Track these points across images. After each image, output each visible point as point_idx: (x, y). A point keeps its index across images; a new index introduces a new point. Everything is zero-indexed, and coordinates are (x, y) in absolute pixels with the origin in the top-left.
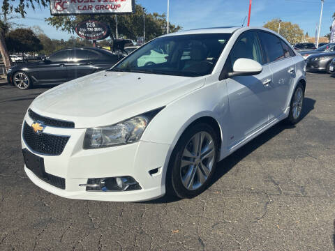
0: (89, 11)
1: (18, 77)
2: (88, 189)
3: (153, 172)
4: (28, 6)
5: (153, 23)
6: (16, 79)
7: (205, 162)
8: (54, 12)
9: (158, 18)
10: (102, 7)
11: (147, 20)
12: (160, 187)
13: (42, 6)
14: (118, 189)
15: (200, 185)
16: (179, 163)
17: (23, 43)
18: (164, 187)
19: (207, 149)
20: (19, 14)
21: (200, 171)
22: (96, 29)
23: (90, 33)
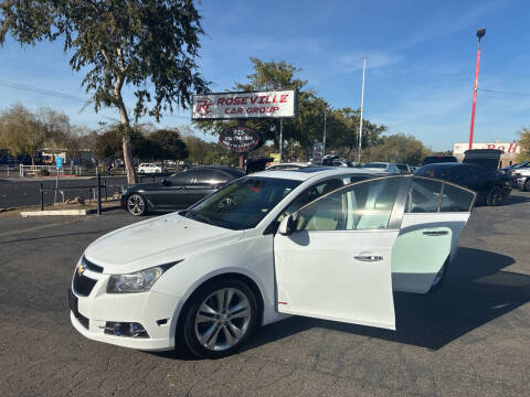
0: (240, 115)
1: (133, 200)
2: (106, 332)
3: (161, 322)
4: (165, 108)
5: (340, 123)
6: (130, 203)
7: (239, 322)
8: (197, 116)
9: (351, 114)
10: (256, 110)
11: (331, 119)
12: (168, 339)
13: (181, 108)
14: (129, 335)
15: (227, 347)
16: (194, 317)
17: (165, 148)
18: (173, 340)
19: (239, 307)
20: (154, 118)
21: (226, 330)
22: (246, 138)
23: (238, 142)
